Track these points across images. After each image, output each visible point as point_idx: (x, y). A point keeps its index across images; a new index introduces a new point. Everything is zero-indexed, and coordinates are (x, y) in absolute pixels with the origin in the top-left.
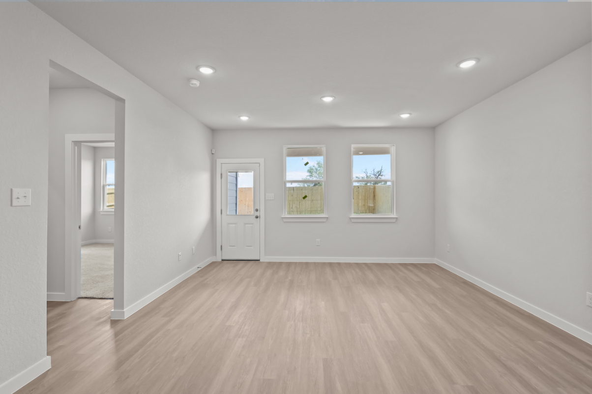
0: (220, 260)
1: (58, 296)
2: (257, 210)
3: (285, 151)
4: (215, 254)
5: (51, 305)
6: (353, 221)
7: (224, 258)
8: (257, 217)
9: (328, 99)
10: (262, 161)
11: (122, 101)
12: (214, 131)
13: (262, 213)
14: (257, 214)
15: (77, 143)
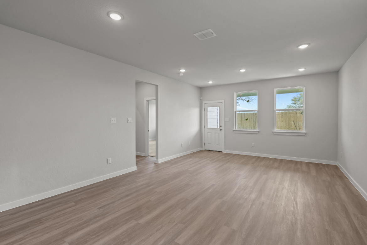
0: (204, 150)
1: (140, 154)
2: (221, 126)
3: (235, 95)
4: (202, 147)
5: (137, 157)
6: (275, 134)
7: (205, 149)
8: (221, 130)
9: (243, 71)
10: (223, 101)
11: (157, 86)
12: (201, 89)
13: (223, 128)
14: (221, 128)
15: (148, 101)
